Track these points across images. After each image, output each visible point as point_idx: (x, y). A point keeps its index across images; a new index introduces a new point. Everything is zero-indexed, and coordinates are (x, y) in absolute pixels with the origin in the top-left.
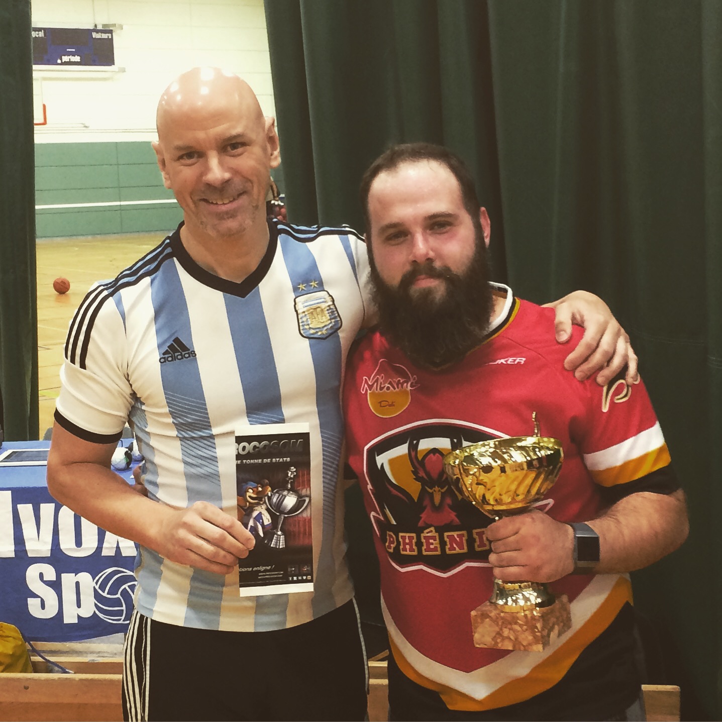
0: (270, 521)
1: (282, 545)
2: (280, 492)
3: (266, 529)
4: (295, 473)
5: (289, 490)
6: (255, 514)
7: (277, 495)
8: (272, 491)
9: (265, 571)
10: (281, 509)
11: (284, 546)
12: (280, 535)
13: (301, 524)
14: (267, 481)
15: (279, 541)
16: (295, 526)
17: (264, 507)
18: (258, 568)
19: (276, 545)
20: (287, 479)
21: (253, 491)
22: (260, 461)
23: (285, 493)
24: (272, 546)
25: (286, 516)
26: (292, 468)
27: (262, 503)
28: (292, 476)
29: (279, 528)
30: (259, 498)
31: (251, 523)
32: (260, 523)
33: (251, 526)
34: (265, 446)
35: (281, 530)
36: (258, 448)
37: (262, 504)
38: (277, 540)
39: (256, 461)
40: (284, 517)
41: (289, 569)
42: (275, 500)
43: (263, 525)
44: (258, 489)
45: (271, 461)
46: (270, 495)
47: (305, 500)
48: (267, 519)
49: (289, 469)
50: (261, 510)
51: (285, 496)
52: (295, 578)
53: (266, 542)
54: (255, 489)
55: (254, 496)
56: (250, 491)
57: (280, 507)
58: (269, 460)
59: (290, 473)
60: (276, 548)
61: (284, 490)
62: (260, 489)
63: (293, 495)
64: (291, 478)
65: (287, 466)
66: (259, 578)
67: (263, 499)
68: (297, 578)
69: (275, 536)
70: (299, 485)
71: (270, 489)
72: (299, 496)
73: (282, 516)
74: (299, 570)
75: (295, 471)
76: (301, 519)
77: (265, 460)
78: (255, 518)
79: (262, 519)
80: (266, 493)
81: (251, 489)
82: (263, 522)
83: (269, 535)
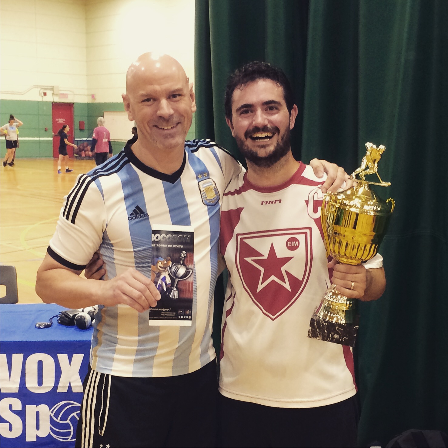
0: (170, 282)
2: (176, 265)
3: (167, 287)
5: (182, 265)
6: (162, 277)
7: (175, 267)
8: (172, 264)
9: (165, 311)
11: (177, 298)
12: (175, 291)
13: (187, 284)
14: (169, 258)
17: (167, 273)
18: (162, 309)
19: (173, 296)
20: (181, 258)
21: (162, 263)
22: (166, 246)
23: (179, 266)
24: (170, 297)
25: (179, 279)
27: (166, 270)
30: (165, 268)
31: (159, 282)
33: (159, 284)
35: (176, 288)
36: (166, 238)
39: (164, 245)
42: (173, 269)
43: (166, 284)
44: (164, 262)
46: (171, 266)
47: (190, 272)
48: (168, 281)
49: (182, 252)
50: (165, 274)
51: (179, 268)
52: (182, 317)
53: (167, 294)
55: (162, 266)
60: (172, 298)
61: (179, 264)
62: (165, 262)
63: (184, 268)
64: (183, 258)
65: (181, 250)
66: (161, 315)
67: (167, 268)
70: (187, 262)
71: (171, 263)
72: (187, 269)
73: (177, 280)
74: (185, 312)
75: (186, 254)
76: (187, 282)
77: (169, 246)
78: (162, 279)
79: (166, 280)
80: (169, 265)
81: (160, 261)
82: (166, 282)
83: (169, 290)
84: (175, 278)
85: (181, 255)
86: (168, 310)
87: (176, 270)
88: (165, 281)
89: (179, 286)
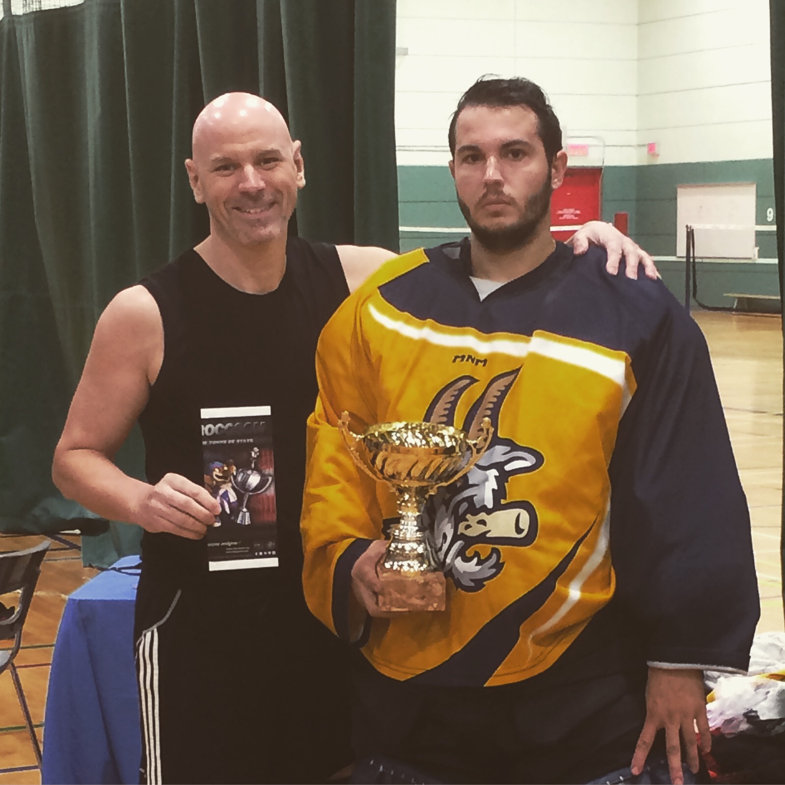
0: (236, 499)
1: (247, 521)
3: (232, 506)
4: (258, 454)
6: (221, 492)
7: (242, 474)
8: (237, 470)
9: (233, 546)
10: (247, 487)
11: (250, 523)
12: (245, 512)
14: (231, 461)
15: (245, 518)
16: (259, 504)
17: (230, 485)
18: (226, 544)
19: (242, 521)
21: (220, 471)
22: (225, 442)
26: (255, 448)
27: (227, 481)
28: (256, 456)
29: (245, 504)
30: (226, 476)
32: (226, 500)
34: (229, 428)
35: (246, 507)
36: (223, 429)
37: (228, 483)
38: (242, 517)
39: (222, 442)
40: (250, 496)
41: (255, 545)
42: (239, 479)
43: (229, 502)
44: (223, 468)
45: (236, 441)
46: (235, 474)
48: (233, 497)
49: (253, 450)
50: (227, 488)
51: (249, 475)
52: (261, 554)
54: (221, 469)
55: (221, 475)
56: (217, 470)
57: (245, 485)
58: (233, 441)
59: (253, 453)
62: (226, 468)
64: (254, 458)
65: (250, 447)
66: (227, 552)
67: (229, 479)
69: (241, 513)
70: (263, 464)
71: (235, 468)
73: (247, 495)
76: (265, 497)
77: (230, 442)
78: (222, 496)
79: (228, 497)
80: (231, 472)
81: (217, 468)
82: (229, 499)
83: (235, 512)
84: (243, 492)
86: (236, 543)
87: (245, 478)
89: (250, 505)
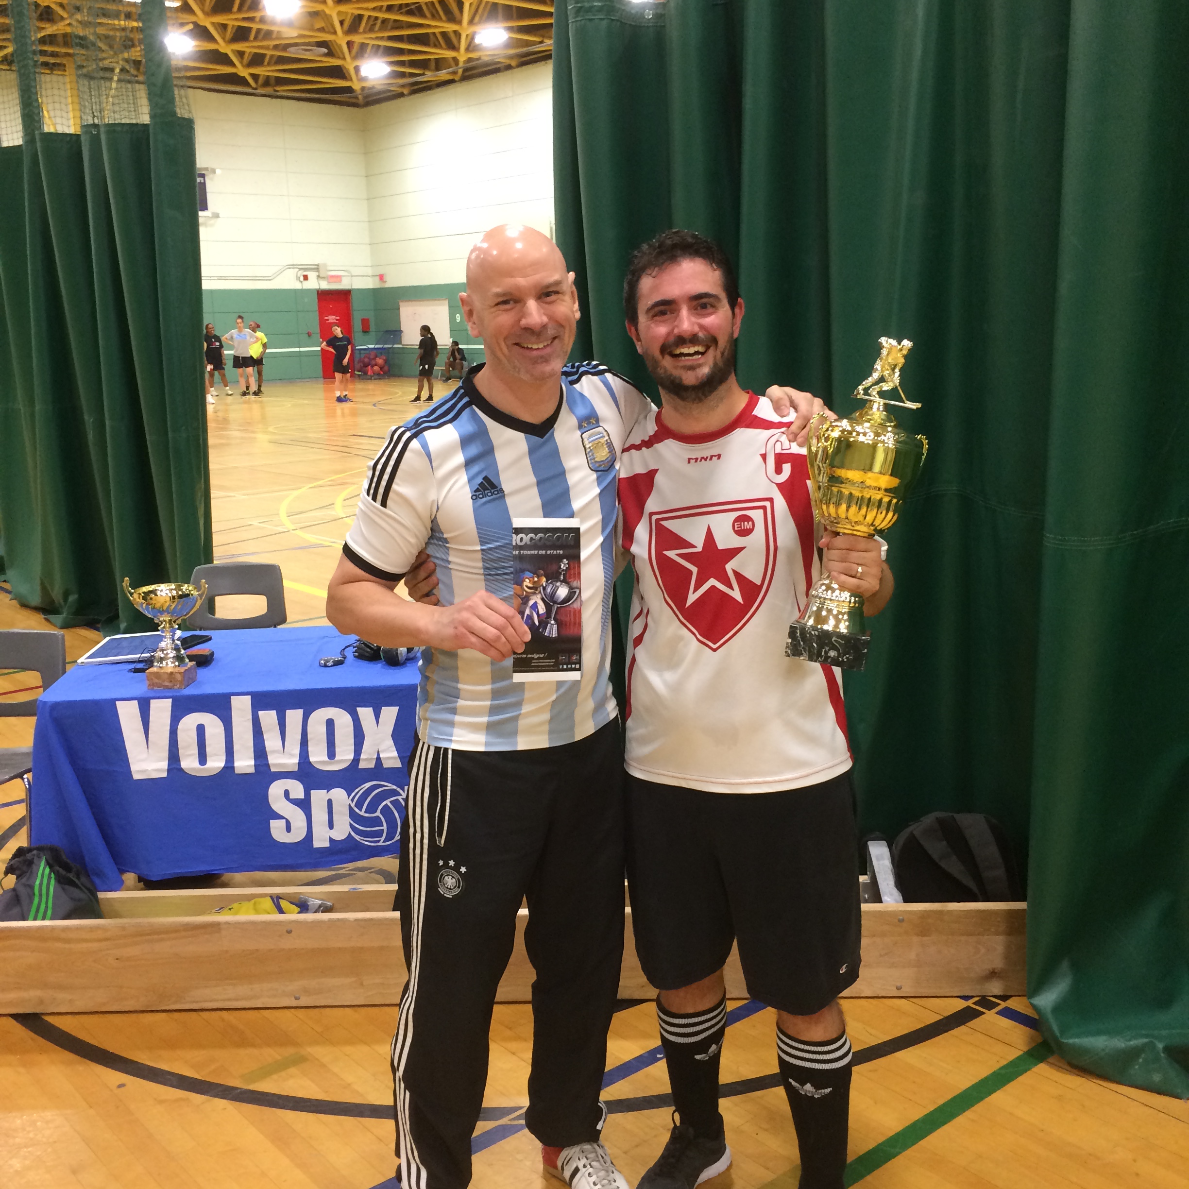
0: (545, 610)
1: (554, 634)
2: (554, 583)
3: (541, 619)
4: (567, 566)
5: (562, 582)
6: (531, 603)
7: (551, 585)
8: (547, 581)
9: (539, 658)
10: (554, 599)
11: (557, 635)
12: (553, 625)
13: (572, 613)
14: (542, 572)
15: (552, 630)
16: (566, 616)
17: (539, 596)
18: (532, 656)
19: (550, 634)
20: (560, 571)
21: (530, 581)
22: (536, 552)
23: (558, 584)
24: (546, 634)
25: (559, 606)
26: (565, 560)
27: (537, 592)
28: (565, 568)
29: (553, 617)
30: (535, 588)
31: (527, 612)
32: (535, 611)
33: (528, 615)
34: (541, 538)
35: (554, 620)
36: (535, 539)
37: (537, 594)
38: (551, 629)
39: (533, 552)
40: (557, 607)
41: (560, 658)
42: (549, 590)
43: (538, 613)
44: (534, 579)
45: (546, 552)
46: (544, 585)
47: (575, 592)
48: (542, 609)
49: (562, 562)
50: (536, 599)
51: (558, 587)
52: (565, 667)
53: (541, 630)
54: (531, 579)
55: (531, 585)
56: (527, 580)
57: (554, 596)
58: (544, 552)
59: (562, 565)
60: (549, 637)
61: (557, 581)
62: (536, 579)
63: (565, 587)
64: (563, 570)
65: (560, 558)
66: (533, 664)
67: (539, 589)
68: (567, 666)
69: (549, 625)
70: (572, 575)
71: (544, 579)
72: (571, 588)
73: (556, 606)
74: (570, 658)
75: (567, 564)
76: (572, 610)
77: (541, 552)
78: (531, 607)
79: (537, 608)
80: (541, 584)
81: (527, 578)
82: (538, 611)
83: (544, 623)
84: (552, 604)
85: (561, 565)
86: (542, 656)
87: (554, 590)
88: (536, 610)
89: (558, 617)
